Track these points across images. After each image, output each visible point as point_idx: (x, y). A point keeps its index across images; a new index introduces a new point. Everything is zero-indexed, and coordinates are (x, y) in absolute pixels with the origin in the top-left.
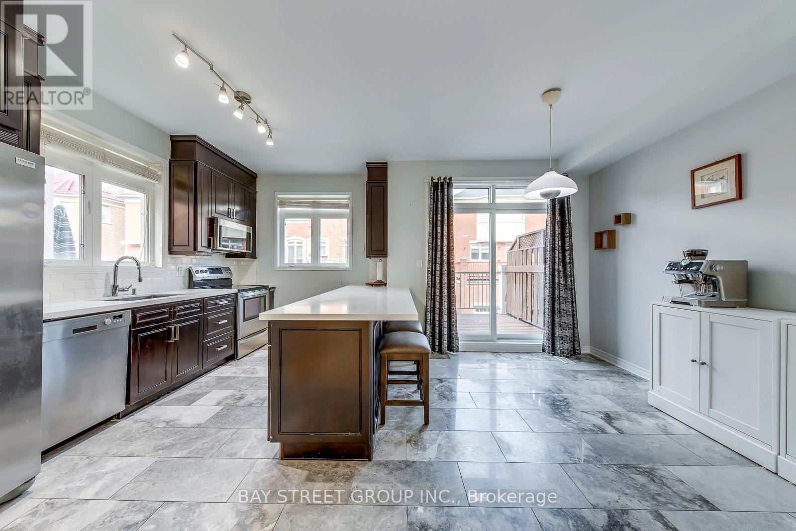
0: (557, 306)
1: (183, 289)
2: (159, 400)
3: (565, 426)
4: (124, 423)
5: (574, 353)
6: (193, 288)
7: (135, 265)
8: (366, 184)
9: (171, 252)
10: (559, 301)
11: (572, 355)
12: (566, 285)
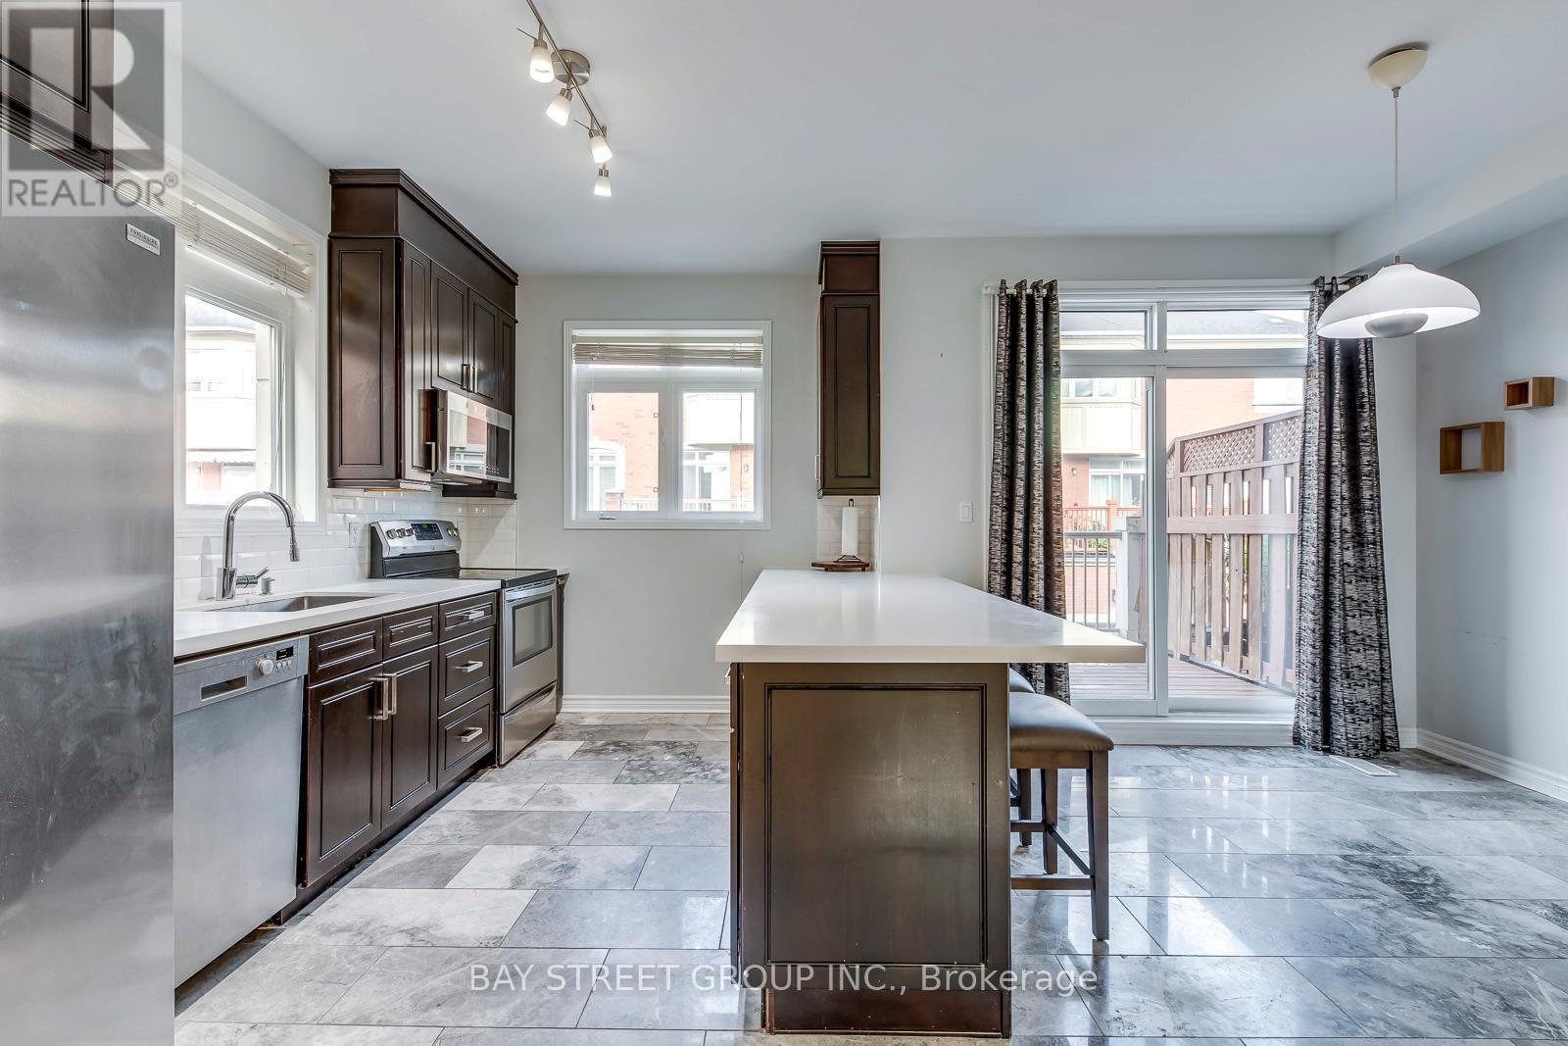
0: (1337, 624)
1: (359, 579)
2: (354, 872)
3: (1466, 940)
4: (292, 935)
5: (1382, 748)
6: (383, 577)
7: (281, 515)
8: (823, 299)
9: (334, 482)
10: (1344, 609)
11: (1378, 751)
12: (1362, 568)
